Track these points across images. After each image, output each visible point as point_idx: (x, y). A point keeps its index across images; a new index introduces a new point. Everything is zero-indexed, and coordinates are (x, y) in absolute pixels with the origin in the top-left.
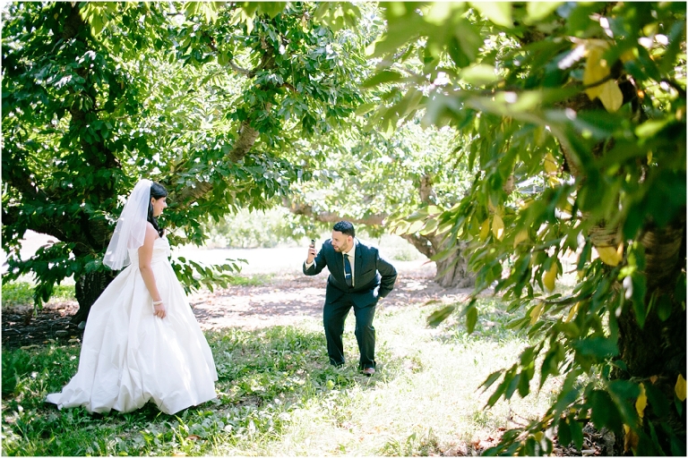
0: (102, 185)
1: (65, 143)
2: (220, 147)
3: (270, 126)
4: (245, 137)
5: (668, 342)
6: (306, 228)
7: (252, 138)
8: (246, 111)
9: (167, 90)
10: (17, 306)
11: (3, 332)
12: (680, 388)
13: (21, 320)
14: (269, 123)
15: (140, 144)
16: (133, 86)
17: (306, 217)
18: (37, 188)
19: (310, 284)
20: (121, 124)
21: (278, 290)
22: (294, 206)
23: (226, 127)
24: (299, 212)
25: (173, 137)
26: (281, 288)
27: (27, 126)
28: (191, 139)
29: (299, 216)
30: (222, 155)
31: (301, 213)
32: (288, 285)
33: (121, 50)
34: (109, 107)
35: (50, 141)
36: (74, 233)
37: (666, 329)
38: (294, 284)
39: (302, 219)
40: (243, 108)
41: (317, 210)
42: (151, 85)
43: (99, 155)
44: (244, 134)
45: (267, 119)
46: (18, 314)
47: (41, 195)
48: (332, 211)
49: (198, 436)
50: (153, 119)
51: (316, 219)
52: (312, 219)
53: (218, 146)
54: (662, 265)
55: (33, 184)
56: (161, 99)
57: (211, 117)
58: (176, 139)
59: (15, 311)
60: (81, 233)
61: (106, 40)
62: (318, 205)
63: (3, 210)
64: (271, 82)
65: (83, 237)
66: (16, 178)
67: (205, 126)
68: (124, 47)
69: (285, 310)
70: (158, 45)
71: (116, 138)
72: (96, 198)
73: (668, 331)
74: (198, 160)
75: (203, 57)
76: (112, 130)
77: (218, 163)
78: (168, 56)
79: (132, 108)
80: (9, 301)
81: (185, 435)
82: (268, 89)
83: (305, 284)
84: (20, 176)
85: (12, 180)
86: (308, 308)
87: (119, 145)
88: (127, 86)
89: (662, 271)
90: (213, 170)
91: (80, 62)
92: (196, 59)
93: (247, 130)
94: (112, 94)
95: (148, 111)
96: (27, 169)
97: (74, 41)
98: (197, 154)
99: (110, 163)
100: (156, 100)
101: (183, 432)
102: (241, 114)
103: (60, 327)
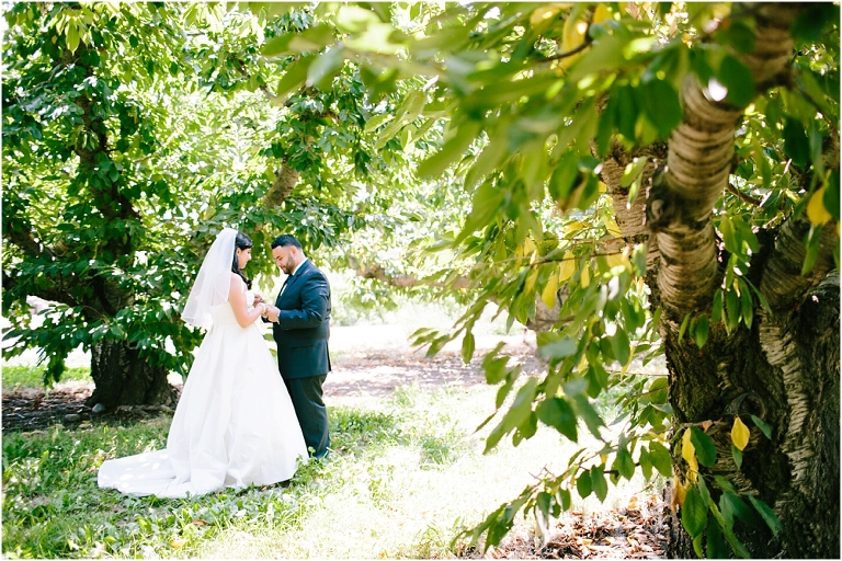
0: (116, 238)
1: (73, 191)
2: (252, 190)
3: (308, 163)
4: (284, 177)
5: (726, 382)
6: (377, 295)
7: (292, 179)
8: (283, 146)
9: (193, 126)
10: (26, 390)
11: (3, 417)
12: (737, 434)
13: (28, 405)
14: (309, 160)
15: (160, 188)
16: (150, 121)
17: (379, 281)
18: (41, 245)
19: (383, 361)
20: (138, 166)
21: (344, 369)
22: (363, 268)
23: (260, 166)
24: (370, 276)
25: (197, 180)
26: (347, 367)
27: (28, 172)
28: (220, 182)
29: (370, 281)
30: (254, 199)
31: (371, 276)
32: (356, 363)
33: (134, 78)
34: (122, 146)
35: (56, 189)
36: (85, 297)
37: (722, 365)
38: (364, 363)
39: (374, 283)
40: (280, 144)
41: (391, 272)
42: (173, 121)
43: (112, 204)
44: (282, 174)
45: (306, 154)
46: (26, 399)
47: (47, 254)
48: (409, 273)
49: (204, 522)
50: (173, 159)
51: (391, 284)
52: (386, 283)
53: (249, 189)
54: (693, 279)
55: (37, 240)
56: (187, 137)
57: (246, 157)
58: (201, 181)
59: (23, 395)
60: (94, 298)
61: (116, 66)
62: (392, 266)
63: (4, 273)
64: (308, 110)
65: (97, 302)
66: (16, 233)
67: (238, 166)
68: (138, 74)
69: (348, 391)
70: (174, 70)
71: (132, 184)
72: (109, 255)
73: (725, 368)
74: (226, 206)
75: (230, 84)
76: (127, 173)
77: (250, 209)
78: (190, 84)
79: (147, 146)
80: (17, 384)
81: (189, 520)
82: (309, 120)
83: (377, 362)
84: (20, 230)
85: (12, 235)
86: (375, 388)
87: (136, 192)
88: (141, 120)
89: (695, 288)
90: (244, 217)
91: (79, 89)
92: (223, 86)
93: (286, 170)
94: (125, 131)
95: (167, 150)
96: (29, 223)
97: (72, 66)
98: (226, 199)
99: (127, 212)
100: (181, 138)
101: (186, 516)
102: (277, 150)
103: (71, 410)
